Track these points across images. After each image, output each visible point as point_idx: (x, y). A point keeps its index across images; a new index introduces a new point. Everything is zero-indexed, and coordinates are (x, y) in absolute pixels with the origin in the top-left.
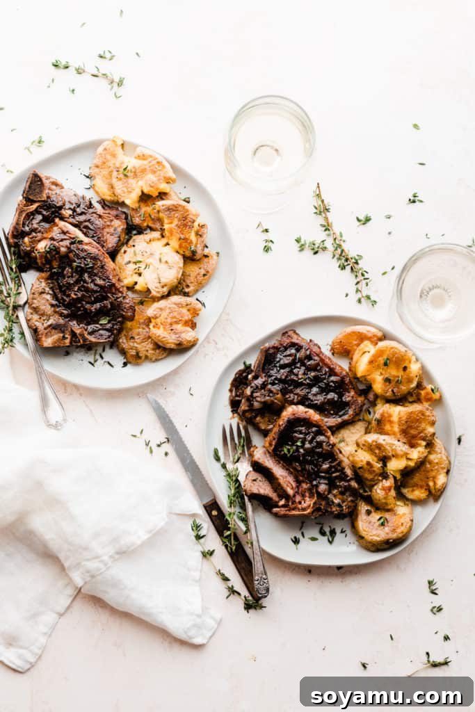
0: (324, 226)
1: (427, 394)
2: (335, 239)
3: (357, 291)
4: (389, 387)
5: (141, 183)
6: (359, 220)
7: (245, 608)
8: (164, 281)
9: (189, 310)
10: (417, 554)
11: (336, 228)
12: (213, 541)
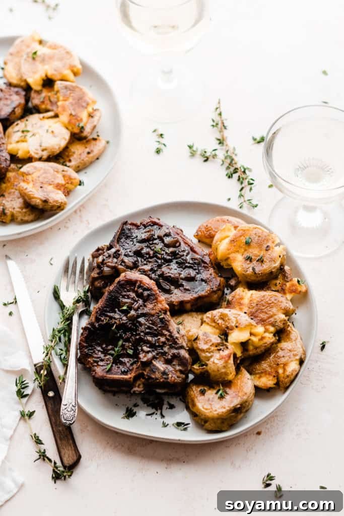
0: (219, 140)
1: (293, 285)
2: (227, 151)
3: (241, 196)
4: (249, 266)
5: (47, 67)
6: (255, 139)
7: (53, 478)
8: (45, 145)
9: (64, 176)
10: (256, 453)
11: (231, 143)
12: (37, 404)
